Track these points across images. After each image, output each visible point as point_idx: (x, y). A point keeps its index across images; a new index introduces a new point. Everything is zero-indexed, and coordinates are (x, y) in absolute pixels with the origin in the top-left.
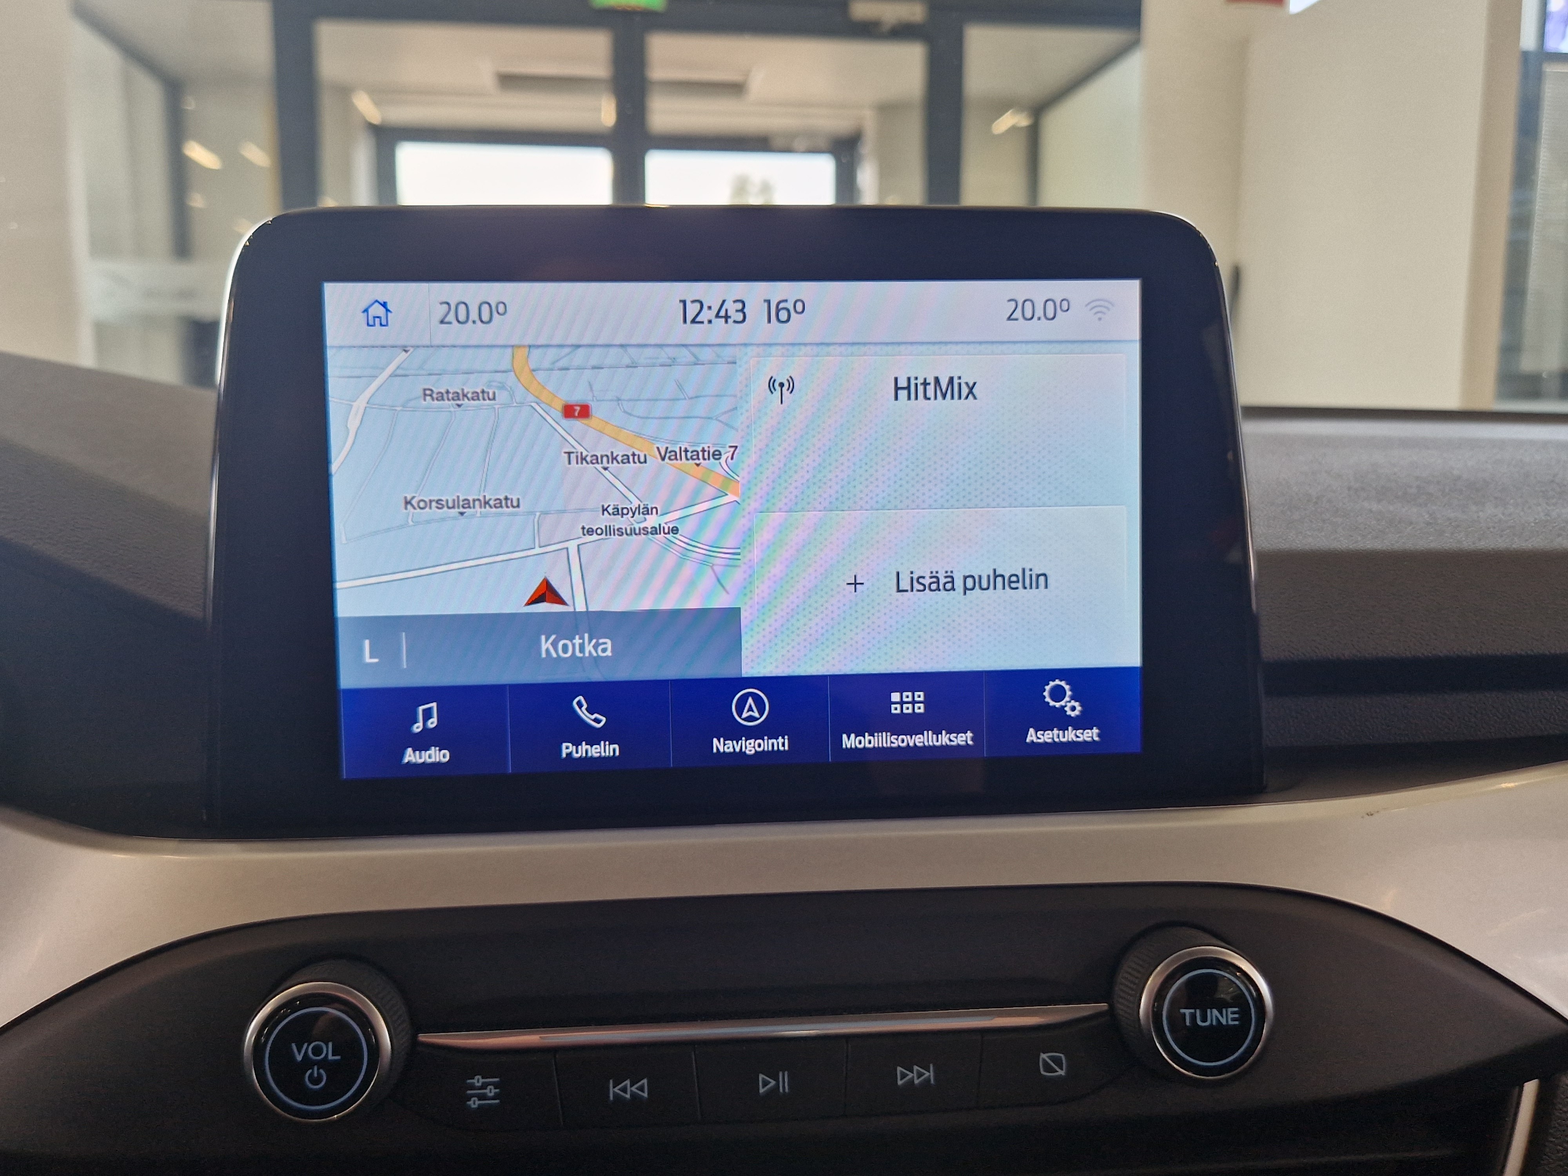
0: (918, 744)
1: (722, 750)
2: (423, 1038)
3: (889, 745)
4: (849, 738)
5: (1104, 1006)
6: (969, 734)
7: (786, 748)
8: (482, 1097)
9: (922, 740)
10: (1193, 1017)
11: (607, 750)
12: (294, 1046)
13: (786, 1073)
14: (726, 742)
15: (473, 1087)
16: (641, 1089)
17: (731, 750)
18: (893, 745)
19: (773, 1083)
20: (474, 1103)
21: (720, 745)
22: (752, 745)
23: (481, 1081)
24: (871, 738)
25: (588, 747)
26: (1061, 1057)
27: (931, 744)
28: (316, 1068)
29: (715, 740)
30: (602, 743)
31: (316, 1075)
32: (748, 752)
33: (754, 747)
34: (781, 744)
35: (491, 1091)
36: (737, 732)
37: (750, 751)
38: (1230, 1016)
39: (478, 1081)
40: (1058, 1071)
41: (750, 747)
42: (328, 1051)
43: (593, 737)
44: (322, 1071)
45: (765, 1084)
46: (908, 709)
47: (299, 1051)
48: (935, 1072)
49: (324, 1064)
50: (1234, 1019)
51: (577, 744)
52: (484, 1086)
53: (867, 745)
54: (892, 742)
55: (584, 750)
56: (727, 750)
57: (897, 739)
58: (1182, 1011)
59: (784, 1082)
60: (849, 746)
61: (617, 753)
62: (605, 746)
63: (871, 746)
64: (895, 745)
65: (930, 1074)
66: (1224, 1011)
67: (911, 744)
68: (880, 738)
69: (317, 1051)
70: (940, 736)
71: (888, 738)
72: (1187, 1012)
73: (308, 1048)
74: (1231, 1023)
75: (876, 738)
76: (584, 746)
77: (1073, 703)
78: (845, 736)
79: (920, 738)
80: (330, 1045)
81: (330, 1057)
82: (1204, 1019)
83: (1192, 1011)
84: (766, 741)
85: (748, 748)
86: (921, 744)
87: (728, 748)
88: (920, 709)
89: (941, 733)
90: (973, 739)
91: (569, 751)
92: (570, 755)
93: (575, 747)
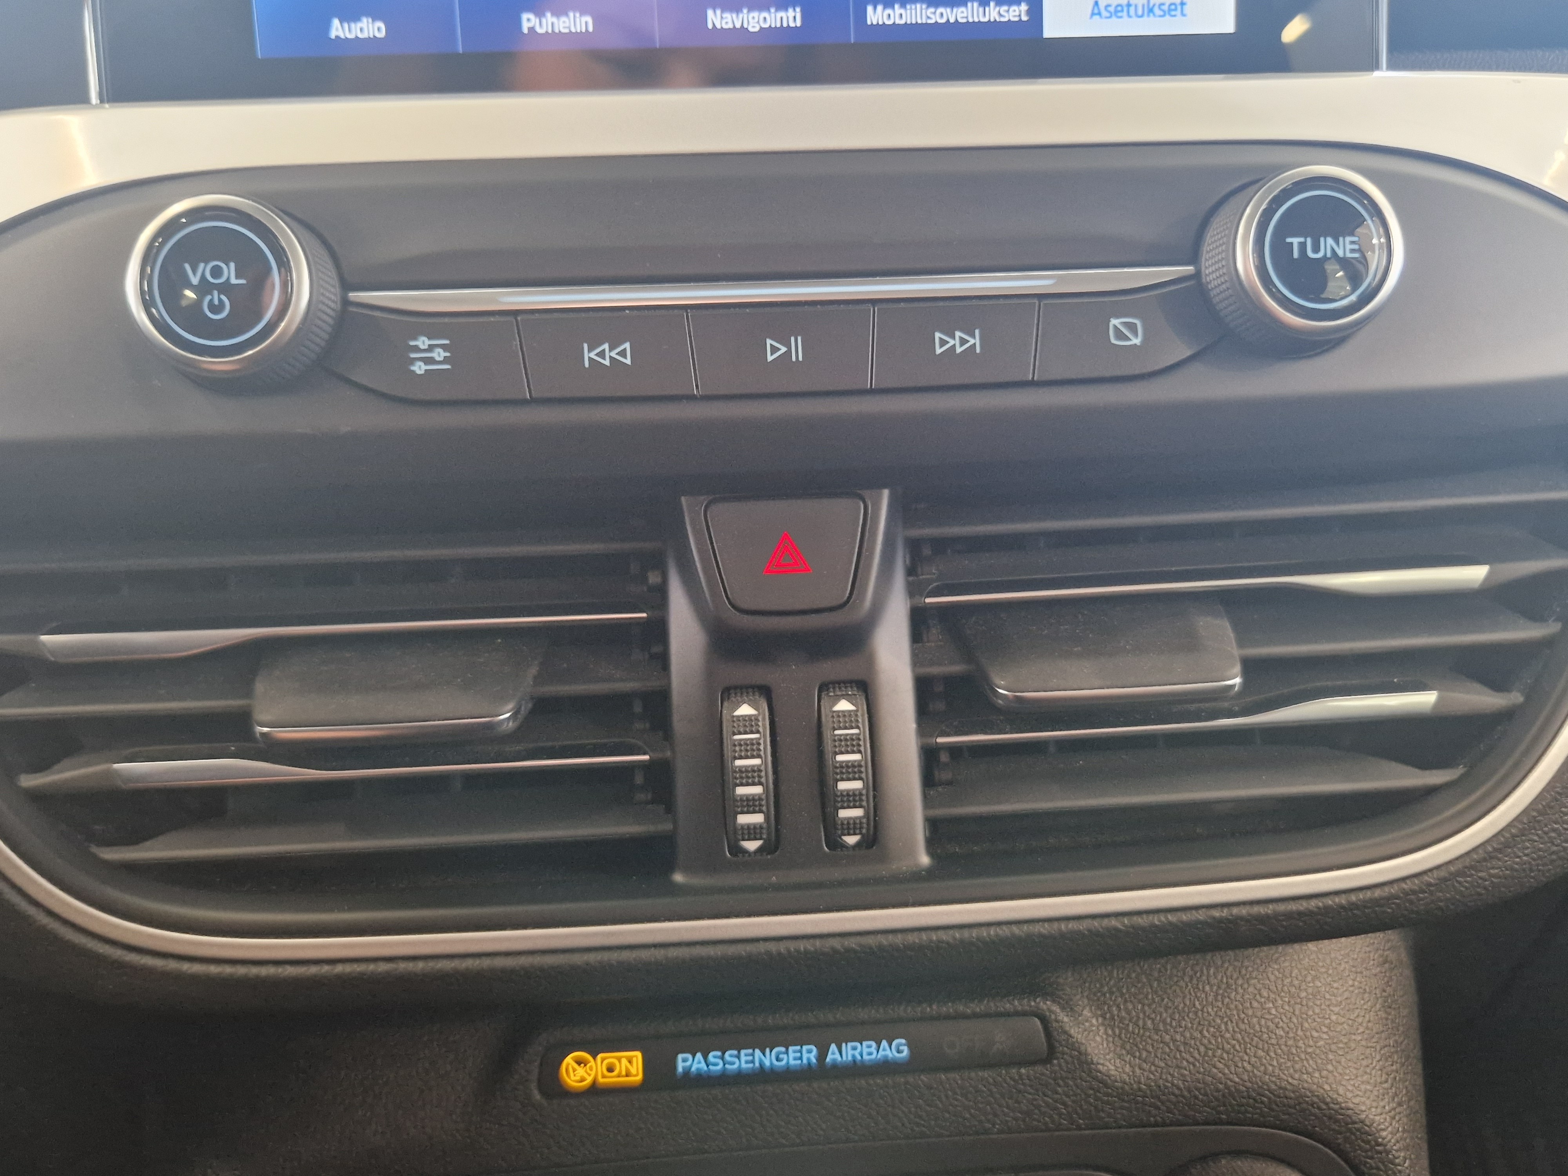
0: (960, 20)
1: (718, 26)
2: (356, 296)
3: (924, 22)
4: (875, 8)
5: (1190, 269)
6: (1024, 7)
7: (799, 24)
8: (429, 361)
9: (965, 15)
10: (1303, 246)
11: (578, 23)
12: (187, 267)
13: (799, 339)
14: (724, 15)
15: (417, 349)
16: (623, 353)
17: (730, 26)
18: (929, 21)
19: (784, 349)
20: (419, 368)
21: (715, 19)
22: (756, 20)
23: (428, 342)
24: (902, 11)
25: (555, 20)
26: (1136, 324)
27: (976, 20)
28: (216, 293)
29: (710, 13)
31: (216, 302)
32: (751, 29)
33: (758, 22)
34: (792, 17)
35: (439, 354)
37: (754, 27)
38: (1349, 247)
39: (423, 342)
41: (753, 21)
42: (230, 273)
44: (223, 297)
45: (773, 352)
47: (194, 272)
48: (981, 339)
49: (226, 288)
50: (1352, 251)
51: (540, 14)
52: (431, 348)
53: (898, 22)
54: (928, 18)
55: (550, 23)
56: (725, 26)
57: (935, 13)
58: (1289, 240)
59: (797, 349)
60: (875, 22)
61: (591, 29)
62: (575, 17)
63: (903, 22)
64: (932, 21)
65: (974, 340)
66: (1341, 239)
67: (952, 20)
68: (913, 12)
69: (216, 272)
70: (987, 9)
71: (924, 11)
72: (1295, 241)
73: (205, 269)
74: (1349, 255)
75: (908, 12)
76: (549, 18)
78: (870, 9)
79: (962, 12)
80: (232, 265)
81: (234, 281)
82: (1316, 249)
83: (1302, 240)
84: (773, 15)
85: (751, 24)
86: (964, 20)
87: (727, 23)
89: (989, 5)
90: (1028, 12)
91: (531, 25)
92: (532, 30)
93: (538, 20)
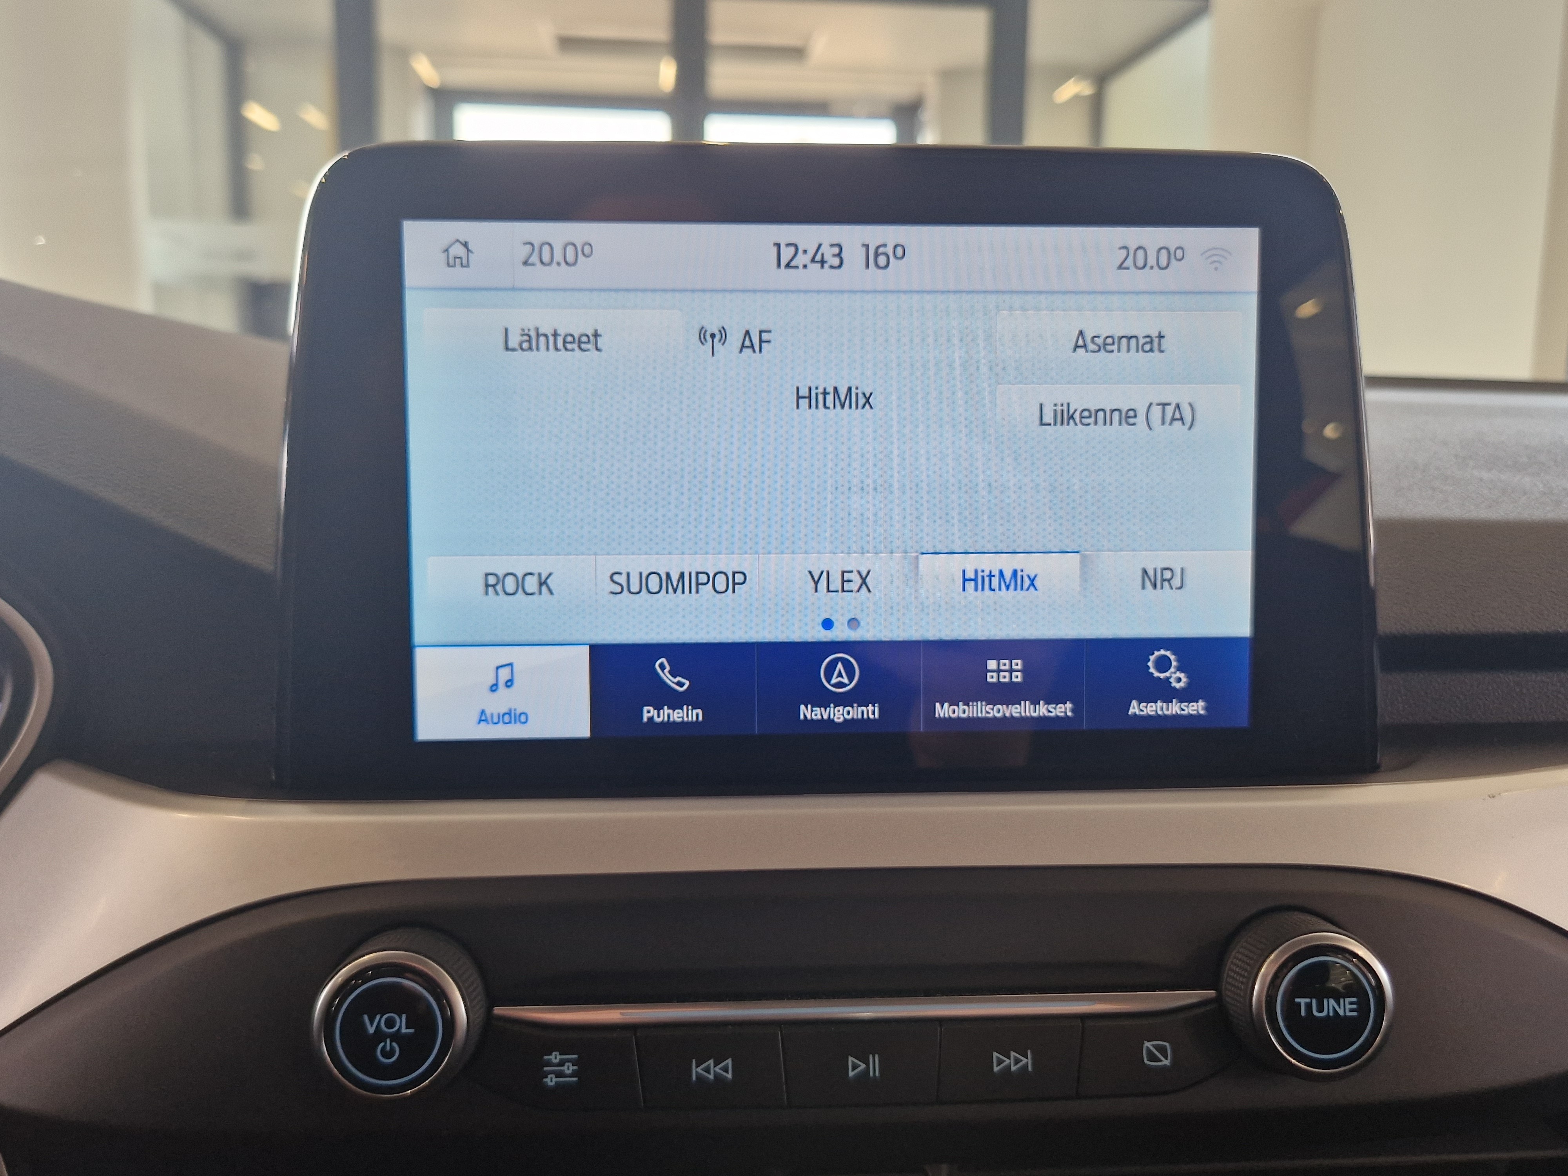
0: (1014, 715)
1: (809, 717)
2: (498, 1011)
3: (984, 715)
4: (942, 706)
5: (1211, 993)
6: (1069, 705)
7: (877, 716)
8: (559, 1075)
9: (1019, 711)
10: (1309, 1006)
11: (690, 715)
12: (366, 1017)
13: (877, 1056)
14: (814, 709)
15: (549, 1064)
16: (726, 1070)
17: (819, 717)
18: (988, 715)
19: (863, 1066)
20: (551, 1081)
21: (807, 712)
22: (841, 712)
23: (559, 1057)
24: (966, 707)
25: (671, 711)
26: (1166, 1046)
27: (1028, 714)
28: (388, 1041)
29: (802, 707)
30: (685, 707)
31: (388, 1048)
32: (836, 720)
33: (843, 715)
34: (872, 712)
35: (569, 1069)
36: (825, 699)
37: (839, 718)
38: (1348, 1007)
39: (555, 1057)
40: (1162, 1061)
41: (838, 714)
42: (401, 1024)
43: (676, 701)
44: (394, 1044)
45: (854, 1067)
46: (1005, 678)
47: (372, 1024)
48: (1033, 1059)
49: (397, 1037)
50: (1352, 1010)
51: (658, 708)
52: (561, 1063)
53: (962, 715)
54: (988, 713)
55: (666, 714)
56: (814, 717)
57: (992, 709)
58: (1297, 1000)
59: (875, 1067)
60: (942, 715)
61: (700, 718)
62: (688, 710)
63: (965, 716)
64: (991, 716)
65: (1027, 1061)
66: (1342, 1001)
67: (1007, 714)
68: (975, 707)
69: (390, 1023)
70: (1037, 706)
71: (984, 707)
72: (1303, 1001)
73: (381, 1020)
74: (1348, 1014)
75: (971, 707)
76: (666, 710)
77: (1178, 674)
78: (938, 705)
79: (1016, 708)
80: (404, 1017)
81: (404, 1030)
82: (1321, 1010)
83: (1308, 1000)
84: (855, 709)
85: (837, 716)
86: (1018, 715)
87: (816, 715)
88: (1018, 678)
89: (1039, 704)
90: (1073, 711)
91: (650, 715)
92: (651, 719)
93: (656, 711)
